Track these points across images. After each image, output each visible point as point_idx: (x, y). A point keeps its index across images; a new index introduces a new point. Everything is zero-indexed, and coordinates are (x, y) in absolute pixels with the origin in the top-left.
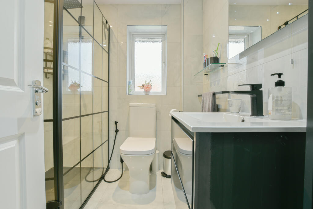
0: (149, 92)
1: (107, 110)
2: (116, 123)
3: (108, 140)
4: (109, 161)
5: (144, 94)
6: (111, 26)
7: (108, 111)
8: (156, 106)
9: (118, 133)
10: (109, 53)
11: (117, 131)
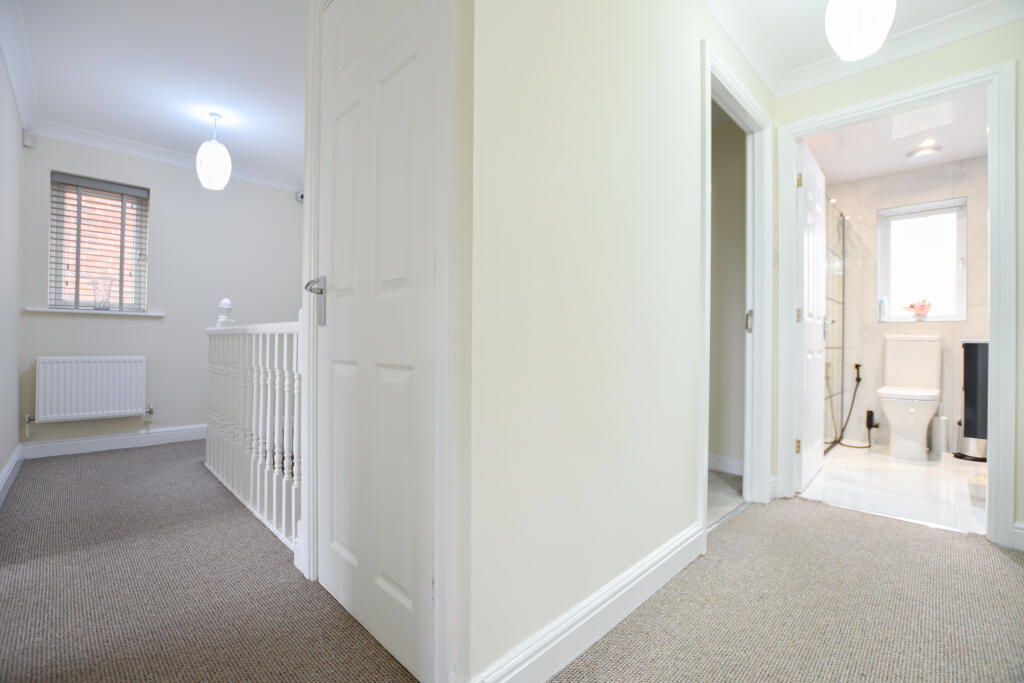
0: (925, 316)
1: (841, 345)
2: (857, 367)
3: (842, 392)
4: (843, 430)
5: (914, 320)
6: (847, 218)
7: (843, 348)
8: (941, 340)
9: (861, 383)
10: (844, 259)
11: (858, 380)
